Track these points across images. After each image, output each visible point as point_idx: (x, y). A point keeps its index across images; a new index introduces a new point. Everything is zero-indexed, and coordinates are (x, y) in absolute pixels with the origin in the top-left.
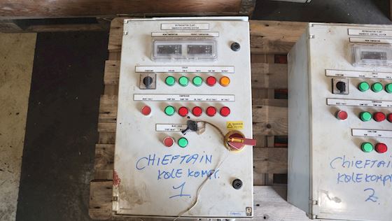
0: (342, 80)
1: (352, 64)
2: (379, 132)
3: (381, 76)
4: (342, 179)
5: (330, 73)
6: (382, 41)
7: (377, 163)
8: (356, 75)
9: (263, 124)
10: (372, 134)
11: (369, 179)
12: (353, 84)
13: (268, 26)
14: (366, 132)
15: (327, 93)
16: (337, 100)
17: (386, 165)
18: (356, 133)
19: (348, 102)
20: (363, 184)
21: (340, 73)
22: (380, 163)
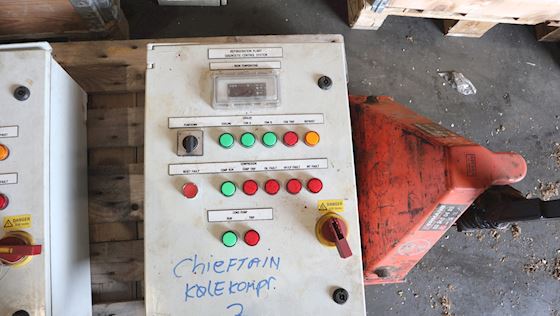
0: (193, 134)
1: (212, 106)
2: (250, 213)
3: (256, 121)
4: (192, 292)
5: (176, 123)
6: (260, 65)
7: (247, 262)
8: (217, 122)
9: (125, 204)
10: (240, 217)
11: (234, 289)
12: (213, 138)
13: (135, 48)
14: (230, 214)
15: (170, 156)
16: (184, 166)
17: (261, 264)
18: (214, 216)
19: (203, 168)
20: (227, 298)
21: (191, 121)
22: (253, 261)
